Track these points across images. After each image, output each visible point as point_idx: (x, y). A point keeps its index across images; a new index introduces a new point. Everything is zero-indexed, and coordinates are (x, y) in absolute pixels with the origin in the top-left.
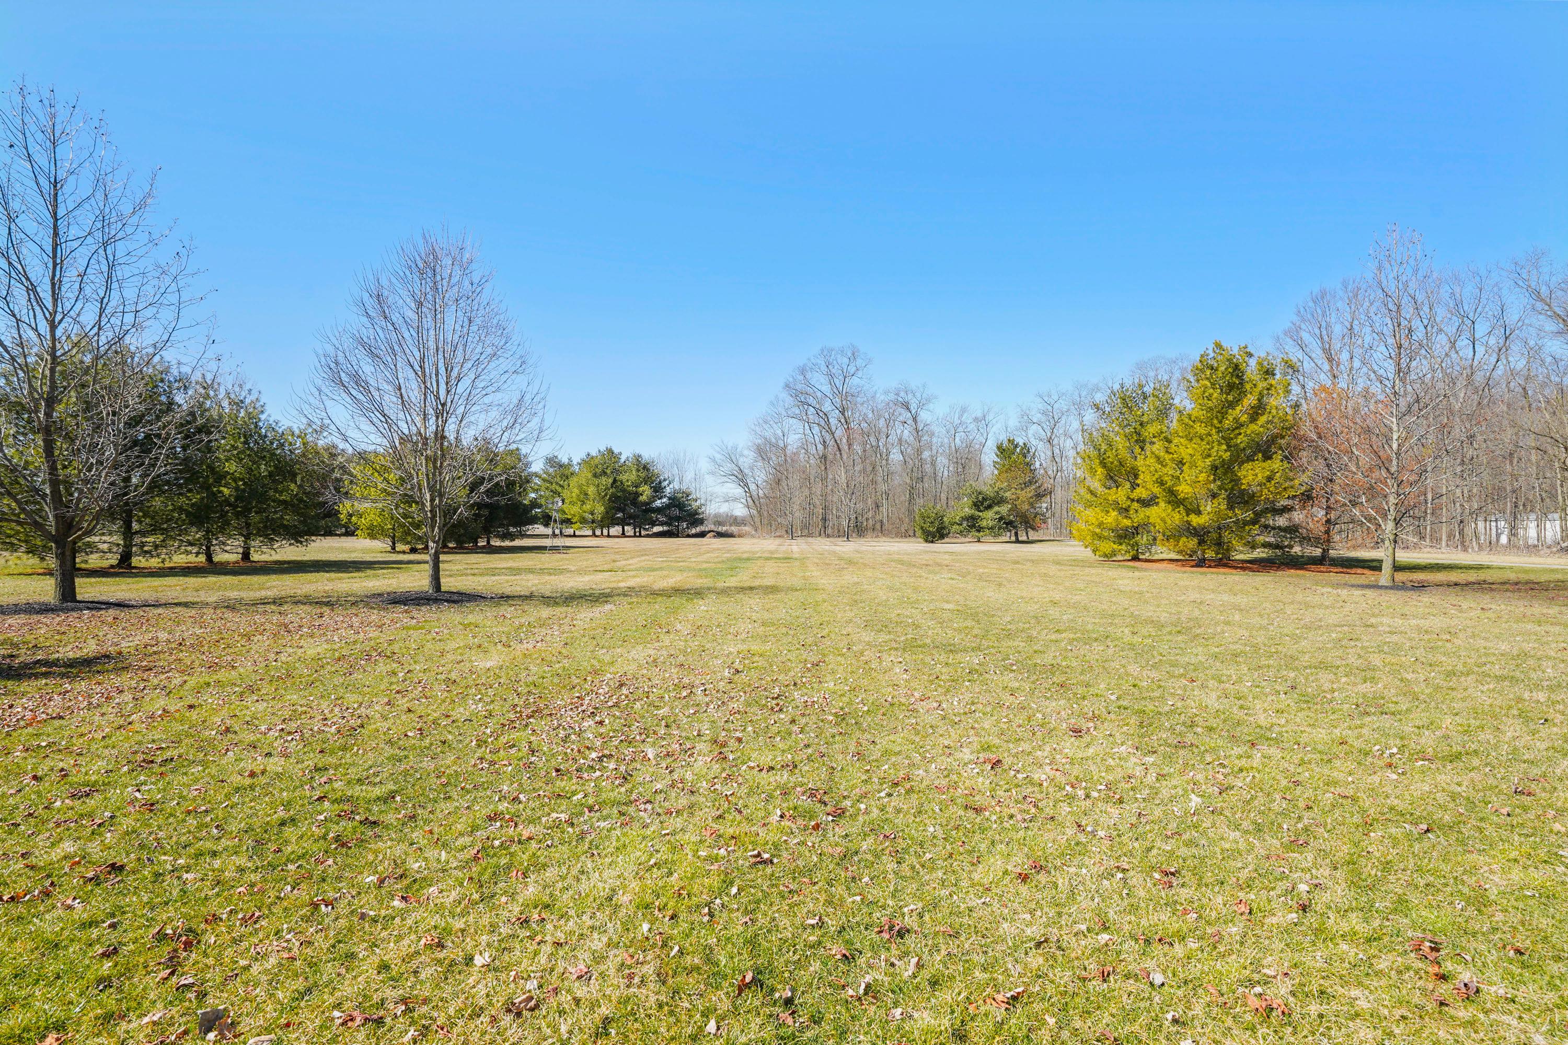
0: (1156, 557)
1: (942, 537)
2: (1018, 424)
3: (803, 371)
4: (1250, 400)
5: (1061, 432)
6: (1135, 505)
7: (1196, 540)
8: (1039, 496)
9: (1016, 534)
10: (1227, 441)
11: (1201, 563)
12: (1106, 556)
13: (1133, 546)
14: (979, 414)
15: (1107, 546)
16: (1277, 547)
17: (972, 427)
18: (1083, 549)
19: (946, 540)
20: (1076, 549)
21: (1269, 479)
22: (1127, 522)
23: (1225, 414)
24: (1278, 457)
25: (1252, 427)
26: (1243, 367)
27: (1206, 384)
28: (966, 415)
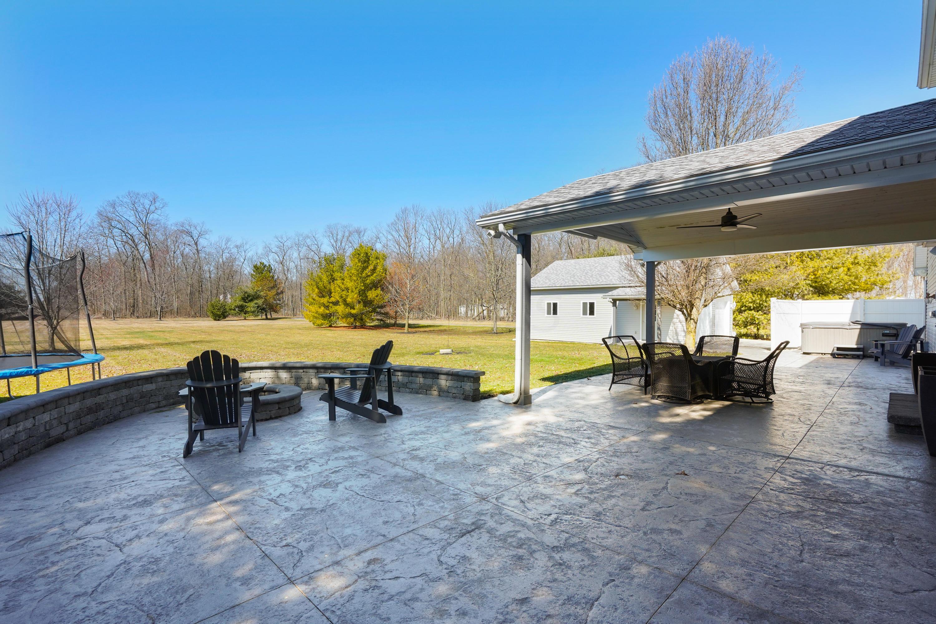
0: (339, 325)
1: (225, 317)
2: (263, 252)
4: (371, 267)
5: (288, 258)
6: (331, 305)
7: (353, 319)
8: (278, 294)
9: (266, 315)
10: (363, 281)
11: (355, 327)
12: (318, 325)
13: (329, 322)
14: (238, 243)
15: (320, 322)
16: (381, 320)
17: (234, 250)
18: (308, 322)
19: (227, 319)
20: (302, 322)
21: (377, 296)
22: (328, 312)
23: (362, 272)
24: (380, 289)
25: (372, 277)
26: (369, 254)
27: (357, 261)
28: (229, 243)
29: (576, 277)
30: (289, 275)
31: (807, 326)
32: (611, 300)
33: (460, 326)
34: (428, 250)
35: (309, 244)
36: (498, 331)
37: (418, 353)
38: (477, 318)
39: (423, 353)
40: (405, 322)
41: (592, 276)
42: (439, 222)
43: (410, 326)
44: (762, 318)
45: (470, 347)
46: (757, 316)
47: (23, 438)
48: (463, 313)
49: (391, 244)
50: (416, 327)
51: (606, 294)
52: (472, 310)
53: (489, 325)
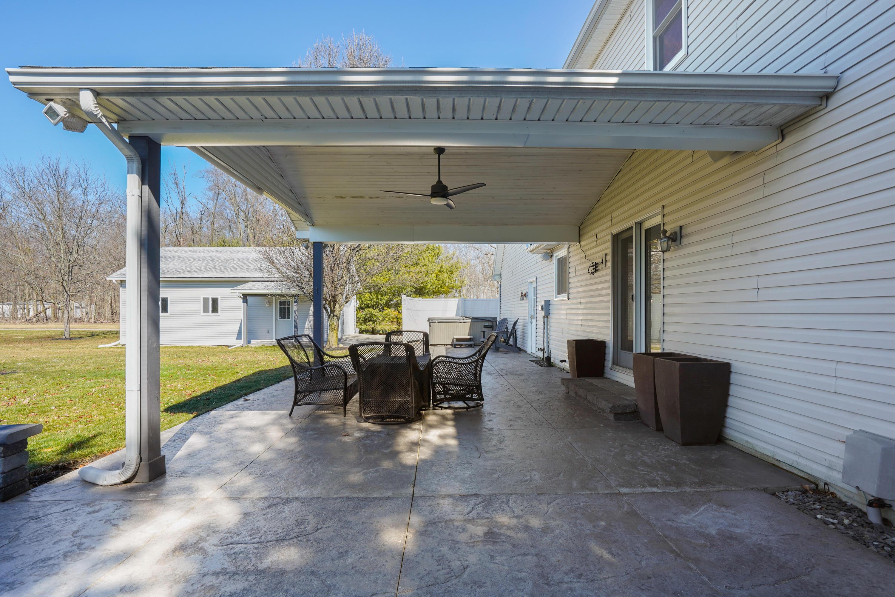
29: (193, 267)
31: (434, 321)
32: (241, 295)
36: (72, 336)
38: (34, 319)
41: (214, 267)
44: (378, 314)
45: (17, 361)
46: (374, 313)
51: (235, 288)
52: (24, 308)
53: (56, 328)
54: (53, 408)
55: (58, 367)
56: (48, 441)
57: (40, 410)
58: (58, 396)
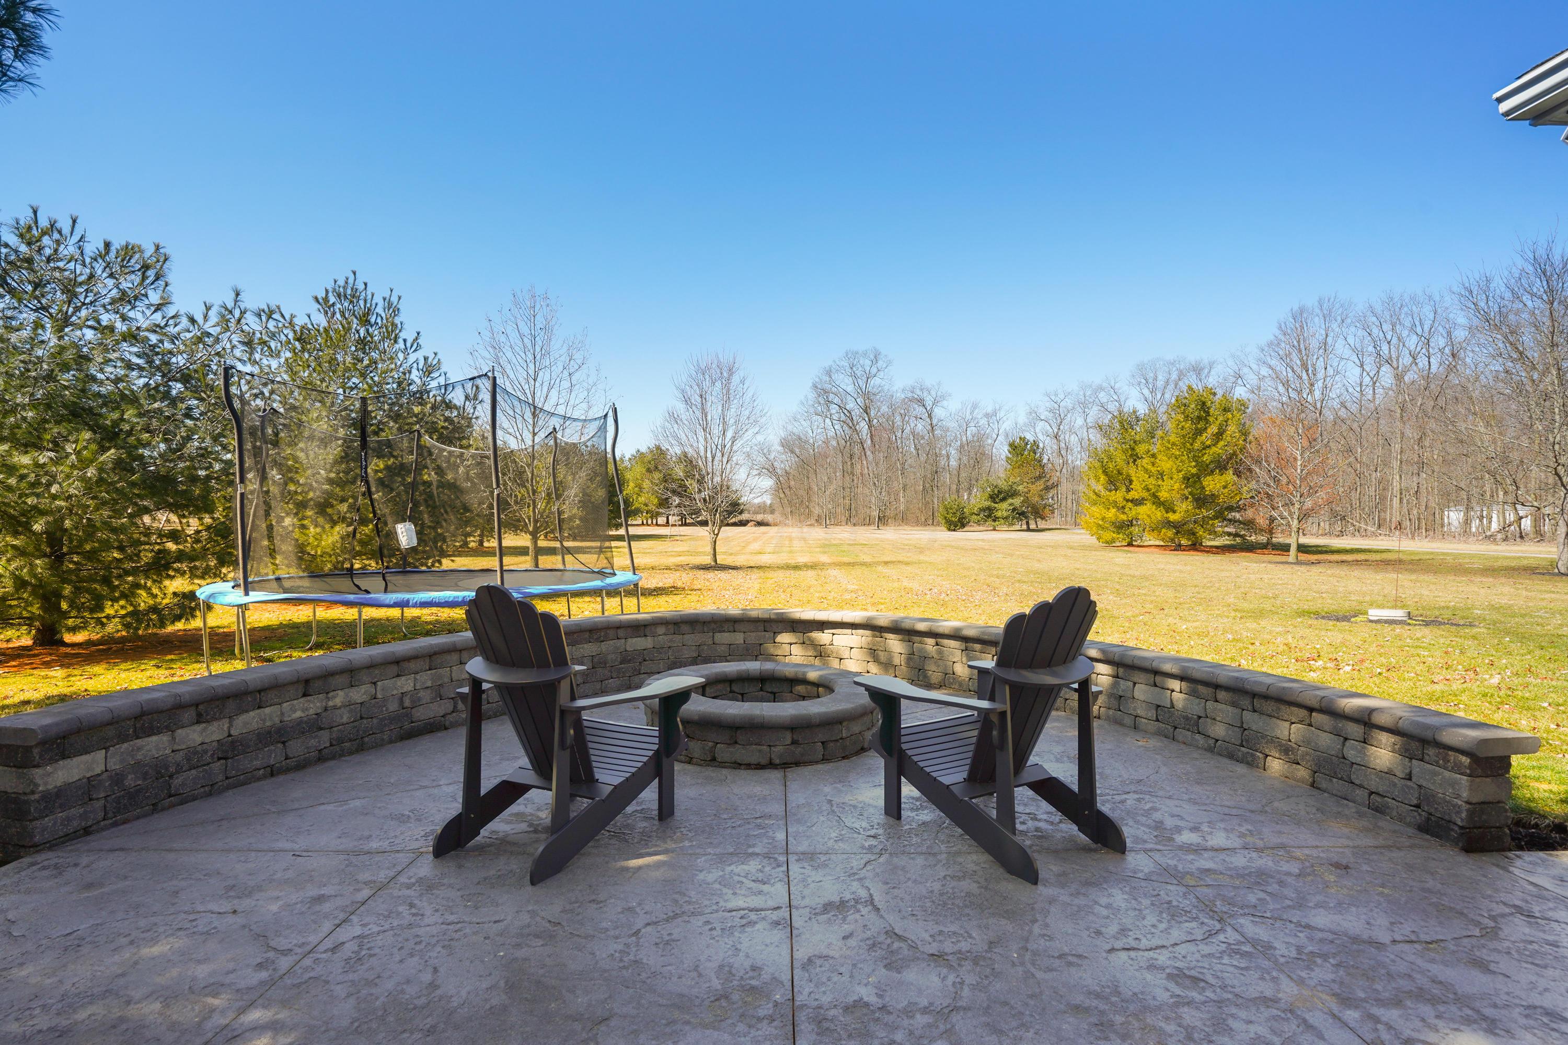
0: (1146, 544)
1: (963, 526)
2: (1027, 421)
3: (829, 373)
4: (1213, 429)
5: (1066, 427)
6: (1129, 504)
7: (1173, 531)
8: (1047, 489)
9: (1028, 523)
10: (1195, 458)
11: (1179, 548)
12: (1107, 542)
13: (1128, 536)
14: (989, 410)
15: (1108, 535)
16: (1236, 535)
17: (983, 422)
18: (1089, 536)
19: (966, 529)
20: (1081, 536)
21: (1225, 487)
22: (1124, 517)
23: (1194, 439)
24: (1231, 471)
25: (1214, 449)
26: (1208, 404)
27: (1181, 417)
28: (976, 411)
30: (1069, 457)
33: (1443, 554)
34: (1358, 389)
35: (1104, 400)
37: (1303, 613)
38: (1499, 536)
39: (1318, 615)
40: (1292, 541)
42: (1386, 327)
43: (1302, 549)
45: (1473, 607)
47: (345, 720)
48: (1455, 523)
49: (1268, 384)
50: (1321, 552)
52: (1482, 517)
53: (1540, 553)
54: (1546, 705)
55: (1549, 627)
56: (1540, 768)
57: (1521, 704)
58: (1554, 683)
